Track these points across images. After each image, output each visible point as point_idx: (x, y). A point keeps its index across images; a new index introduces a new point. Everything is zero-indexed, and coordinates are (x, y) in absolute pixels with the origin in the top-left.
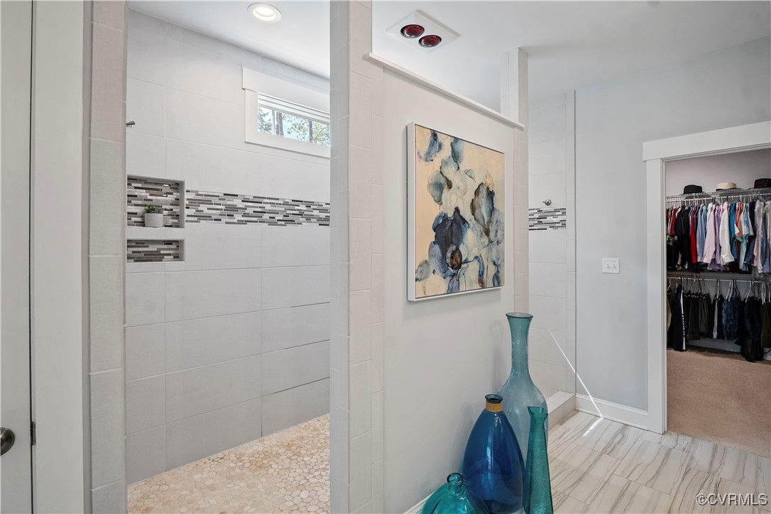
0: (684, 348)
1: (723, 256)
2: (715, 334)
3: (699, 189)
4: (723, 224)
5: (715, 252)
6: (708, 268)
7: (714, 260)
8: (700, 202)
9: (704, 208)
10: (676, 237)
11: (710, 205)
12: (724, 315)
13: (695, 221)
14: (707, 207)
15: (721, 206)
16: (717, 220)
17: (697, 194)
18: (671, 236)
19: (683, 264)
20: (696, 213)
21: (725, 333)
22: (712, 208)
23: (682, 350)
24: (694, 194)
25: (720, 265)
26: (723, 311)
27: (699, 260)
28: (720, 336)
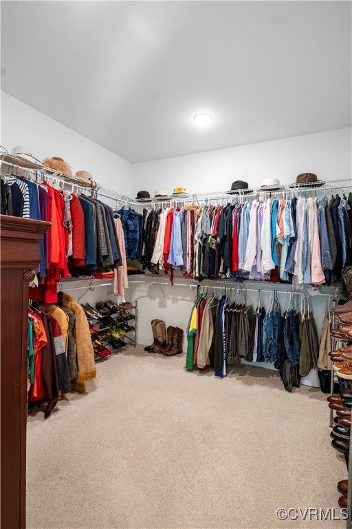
0: (225, 374)
1: (264, 262)
2: (255, 356)
3: (245, 185)
4: (265, 224)
5: (256, 257)
6: (250, 277)
7: (255, 267)
8: (245, 200)
9: (248, 205)
10: (218, 239)
11: (255, 202)
12: (264, 333)
13: (238, 220)
14: (251, 204)
15: (264, 203)
16: (259, 217)
17: (243, 190)
18: (213, 237)
19: (225, 273)
20: (239, 210)
21: (264, 354)
22: (255, 205)
23: (222, 377)
24: (239, 191)
25: (260, 273)
26: (264, 328)
27: (240, 268)
28: (261, 359)
